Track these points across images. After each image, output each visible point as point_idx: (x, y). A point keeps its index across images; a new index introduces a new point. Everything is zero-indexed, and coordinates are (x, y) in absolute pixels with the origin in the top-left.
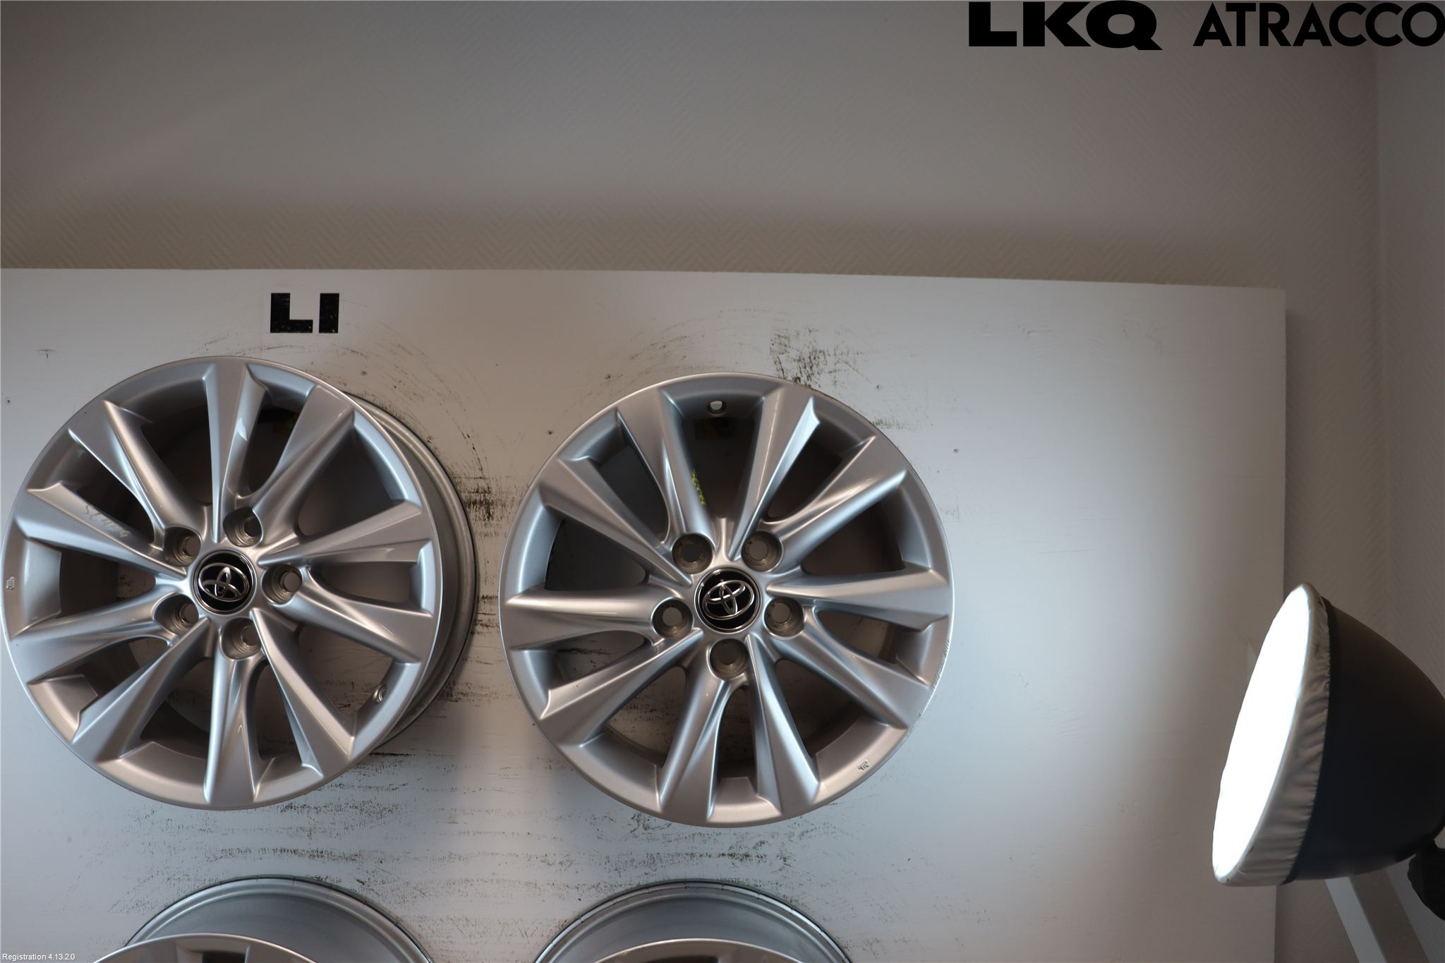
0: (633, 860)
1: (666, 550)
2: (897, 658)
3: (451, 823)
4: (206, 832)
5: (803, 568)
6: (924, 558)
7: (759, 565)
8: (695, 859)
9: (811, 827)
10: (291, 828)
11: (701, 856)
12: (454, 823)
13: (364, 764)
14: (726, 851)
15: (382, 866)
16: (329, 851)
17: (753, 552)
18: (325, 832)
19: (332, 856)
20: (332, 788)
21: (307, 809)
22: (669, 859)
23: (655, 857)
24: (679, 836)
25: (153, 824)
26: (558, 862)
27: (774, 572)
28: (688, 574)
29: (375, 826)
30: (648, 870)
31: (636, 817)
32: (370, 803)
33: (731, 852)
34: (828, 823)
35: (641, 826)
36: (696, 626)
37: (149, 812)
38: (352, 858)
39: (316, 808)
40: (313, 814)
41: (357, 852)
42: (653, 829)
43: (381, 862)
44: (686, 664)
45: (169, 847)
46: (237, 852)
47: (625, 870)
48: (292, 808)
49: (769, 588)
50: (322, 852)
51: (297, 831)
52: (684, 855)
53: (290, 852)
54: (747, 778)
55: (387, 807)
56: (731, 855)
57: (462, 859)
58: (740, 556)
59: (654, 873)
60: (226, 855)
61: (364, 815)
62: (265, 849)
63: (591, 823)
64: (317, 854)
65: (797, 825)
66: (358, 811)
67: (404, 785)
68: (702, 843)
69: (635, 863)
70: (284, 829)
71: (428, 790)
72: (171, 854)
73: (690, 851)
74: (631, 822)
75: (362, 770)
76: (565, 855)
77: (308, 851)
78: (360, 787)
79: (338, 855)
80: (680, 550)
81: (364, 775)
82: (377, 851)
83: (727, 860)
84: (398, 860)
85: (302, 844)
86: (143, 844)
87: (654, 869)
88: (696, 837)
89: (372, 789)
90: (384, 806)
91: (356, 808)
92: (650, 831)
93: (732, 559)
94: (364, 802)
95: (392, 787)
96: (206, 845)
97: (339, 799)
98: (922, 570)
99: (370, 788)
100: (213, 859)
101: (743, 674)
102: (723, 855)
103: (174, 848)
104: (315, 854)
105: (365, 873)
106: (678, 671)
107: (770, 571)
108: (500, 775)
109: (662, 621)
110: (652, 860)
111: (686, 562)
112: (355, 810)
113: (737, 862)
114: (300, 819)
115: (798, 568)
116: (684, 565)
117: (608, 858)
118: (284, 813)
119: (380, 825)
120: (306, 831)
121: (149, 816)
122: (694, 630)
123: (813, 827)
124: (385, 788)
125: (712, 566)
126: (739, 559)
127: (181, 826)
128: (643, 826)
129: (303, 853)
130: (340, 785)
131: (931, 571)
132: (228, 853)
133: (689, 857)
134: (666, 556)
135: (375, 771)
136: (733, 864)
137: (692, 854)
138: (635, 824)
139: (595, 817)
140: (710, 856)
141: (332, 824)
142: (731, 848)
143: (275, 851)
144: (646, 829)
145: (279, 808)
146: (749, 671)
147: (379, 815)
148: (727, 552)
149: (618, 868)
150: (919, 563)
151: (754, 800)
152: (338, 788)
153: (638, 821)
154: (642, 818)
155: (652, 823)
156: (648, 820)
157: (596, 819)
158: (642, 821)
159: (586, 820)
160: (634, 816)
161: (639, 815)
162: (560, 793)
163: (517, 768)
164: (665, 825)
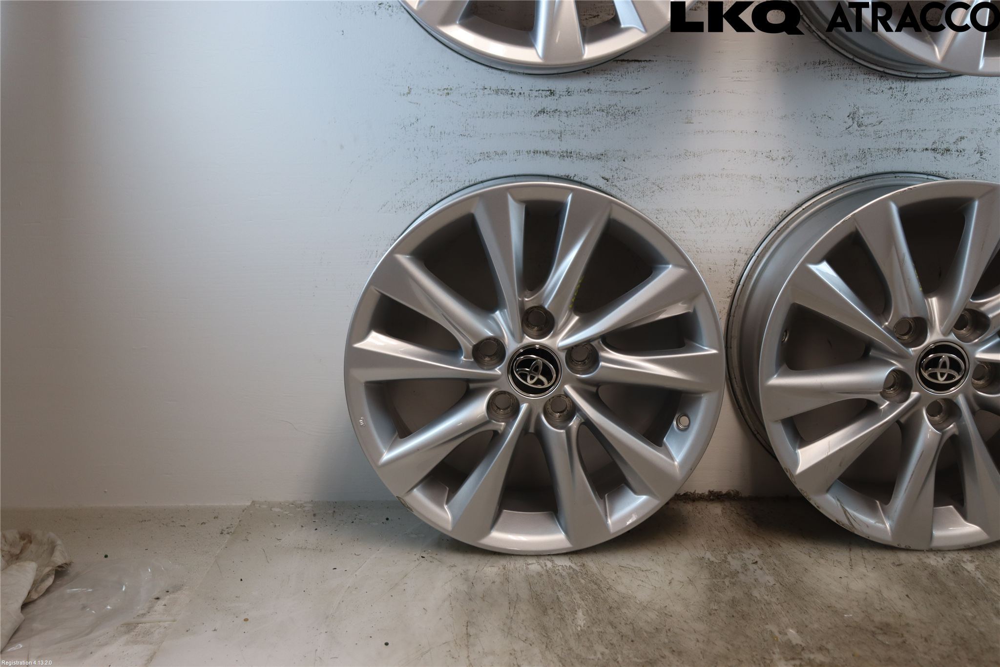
0: (846, 155)
3: (687, 123)
4: (465, 137)
8: (901, 153)
10: (543, 131)
11: (907, 150)
12: (691, 123)
13: (611, 70)
14: (929, 146)
15: (625, 164)
16: (577, 152)
18: (574, 134)
19: (580, 156)
20: (581, 93)
21: (558, 113)
22: (878, 154)
23: (866, 152)
24: (889, 132)
25: (417, 131)
26: (780, 157)
29: (619, 128)
30: (859, 164)
31: (851, 115)
32: (615, 107)
33: (934, 146)
35: (856, 123)
37: (414, 120)
38: (599, 157)
39: (567, 112)
40: (564, 118)
41: (601, 151)
42: (866, 126)
43: (624, 161)
45: (433, 151)
46: (494, 154)
47: (839, 164)
48: (544, 112)
50: (571, 153)
51: (549, 134)
52: (892, 150)
53: (542, 154)
55: (630, 109)
56: (934, 150)
57: (696, 156)
59: (864, 166)
60: (484, 158)
61: (610, 117)
62: (519, 151)
63: (811, 121)
64: (567, 155)
66: (604, 114)
67: (646, 89)
68: (908, 139)
69: (848, 158)
70: (537, 132)
71: (668, 93)
72: (434, 159)
73: (897, 146)
74: (847, 119)
75: (609, 76)
76: (788, 151)
77: (558, 152)
78: (606, 91)
79: (585, 154)
81: (611, 80)
82: (620, 150)
83: (930, 154)
84: (639, 158)
85: (555, 145)
86: (409, 149)
87: (865, 163)
88: (904, 134)
89: (617, 94)
90: (628, 109)
91: (603, 111)
92: (863, 128)
94: (610, 105)
95: (635, 91)
96: (466, 149)
97: (587, 103)
99: (616, 92)
100: (473, 162)
102: (927, 149)
103: (437, 153)
104: (565, 154)
105: (609, 171)
108: (732, 78)
110: (863, 154)
112: (601, 113)
113: (939, 156)
114: (553, 123)
117: (825, 153)
118: (537, 118)
119: (624, 126)
120: (558, 133)
121: (413, 124)
124: (629, 93)
127: (443, 132)
128: (858, 124)
129: (554, 153)
130: (588, 90)
132: (486, 156)
133: (895, 152)
135: (620, 77)
136: (935, 158)
137: (899, 149)
138: (850, 122)
139: (815, 116)
140: (915, 151)
141: (581, 126)
142: (934, 143)
143: (528, 152)
144: (859, 126)
145: (533, 113)
147: (623, 118)
149: (833, 163)
152: (587, 93)
153: (853, 119)
154: (857, 116)
155: (866, 121)
156: (862, 118)
157: (815, 117)
158: (856, 119)
159: (807, 118)
160: (850, 115)
161: (854, 113)
162: (784, 94)
163: (748, 71)
164: (877, 122)
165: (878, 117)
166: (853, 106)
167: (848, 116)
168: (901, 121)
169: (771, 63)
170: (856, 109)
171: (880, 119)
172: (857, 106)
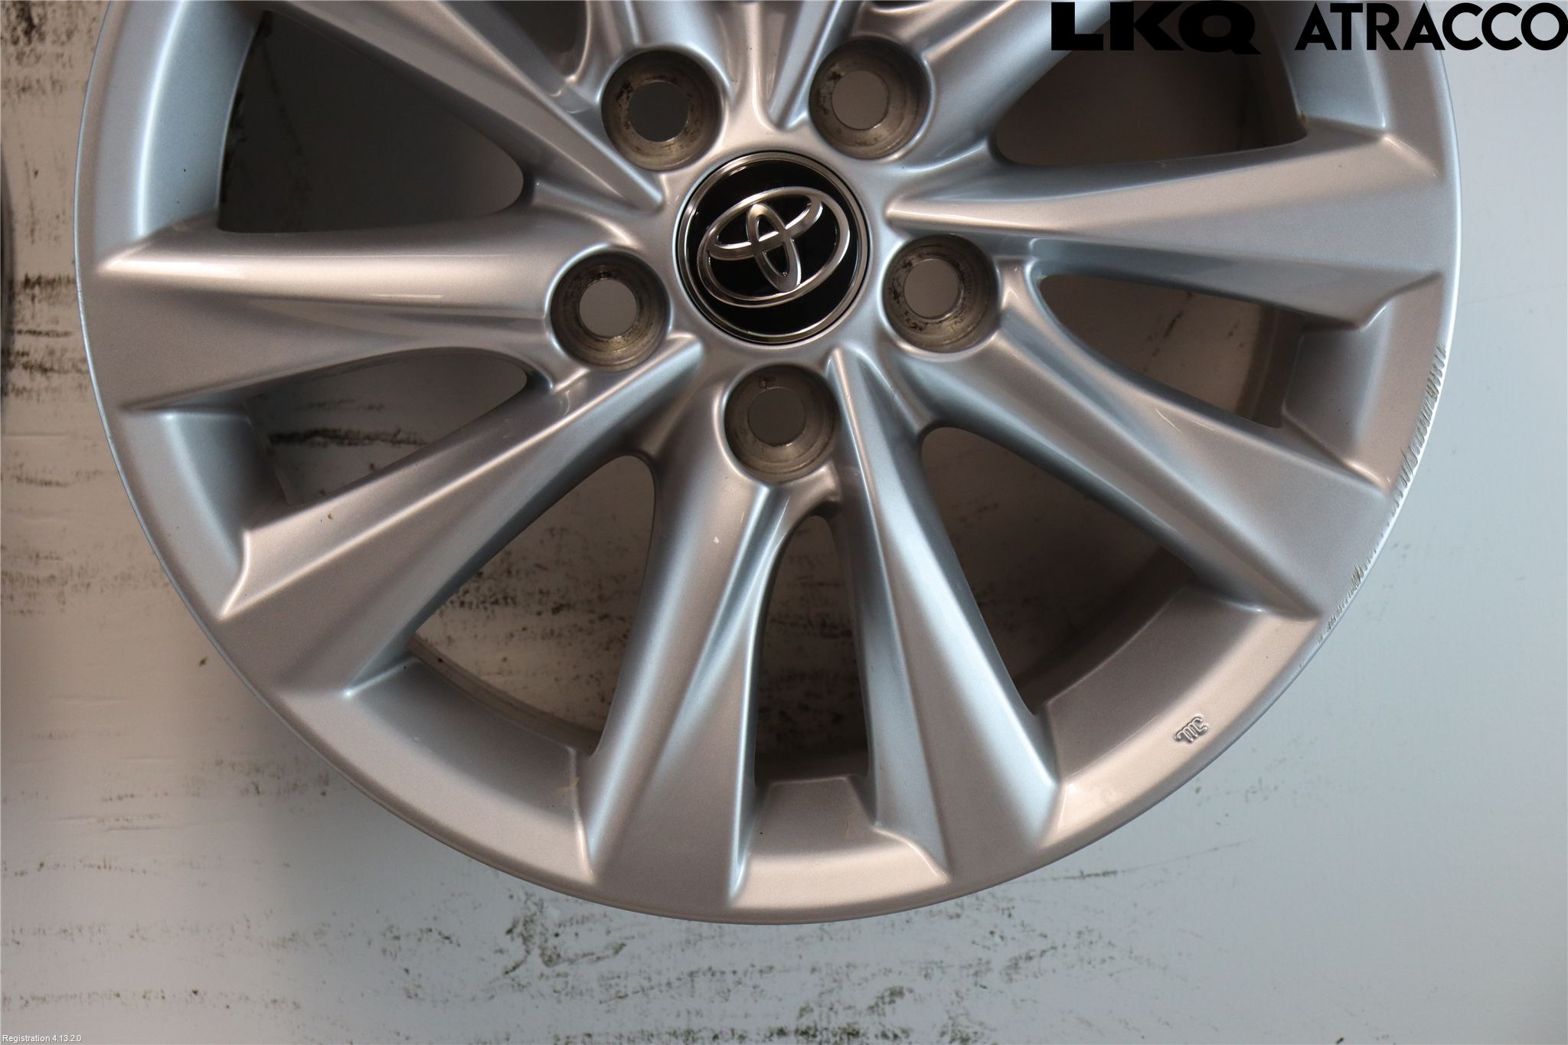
1: (580, 101)
2: (1284, 412)
5: (994, 149)
6: (1363, 100)
7: (864, 144)
9: (1039, 944)
11: (715, 1037)
14: (790, 1022)
17: (844, 106)
24: (649, 982)
27: (909, 160)
28: (650, 173)
31: (520, 928)
33: (806, 1021)
34: (1090, 931)
35: (535, 954)
36: (678, 328)
42: (571, 964)
44: (653, 446)
49: (895, 210)
52: (667, 1039)
54: (844, 779)
58: (804, 115)
63: (385, 953)
65: (997, 939)
68: (717, 999)
73: (681, 1026)
74: (505, 941)
80: (625, 104)
88: (699, 981)
92: (562, 967)
93: (780, 123)
98: (1361, 137)
101: (823, 470)
102: (781, 1033)
106: (630, 471)
107: (896, 156)
109: (577, 318)
111: (645, 143)
115: (982, 148)
116: (638, 150)
122: (673, 341)
123: (1044, 944)
125: (720, 147)
126: (801, 124)
128: (543, 950)
131: (1388, 140)
133: (679, 1042)
134: (584, 118)
137: (689, 1032)
138: (516, 948)
139: (396, 933)
140: (742, 1039)
142: (803, 1013)
144: (549, 962)
146: (842, 458)
148: (766, 103)
150: (1350, 117)
151: (867, 841)
153: (526, 940)
154: (539, 929)
155: (569, 944)
156: (557, 935)
157: (397, 938)
158: (537, 940)
159: (369, 943)
160: (514, 926)
161: (529, 921)
162: (287, 865)
163: (156, 795)
164: (607, 947)
165: (608, 932)
166: (523, 897)
167: (510, 931)
168: (688, 942)
169: (233, 766)
170: (534, 908)
171: (616, 938)
172: (536, 899)
